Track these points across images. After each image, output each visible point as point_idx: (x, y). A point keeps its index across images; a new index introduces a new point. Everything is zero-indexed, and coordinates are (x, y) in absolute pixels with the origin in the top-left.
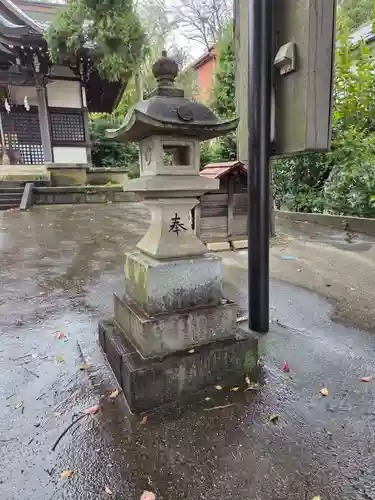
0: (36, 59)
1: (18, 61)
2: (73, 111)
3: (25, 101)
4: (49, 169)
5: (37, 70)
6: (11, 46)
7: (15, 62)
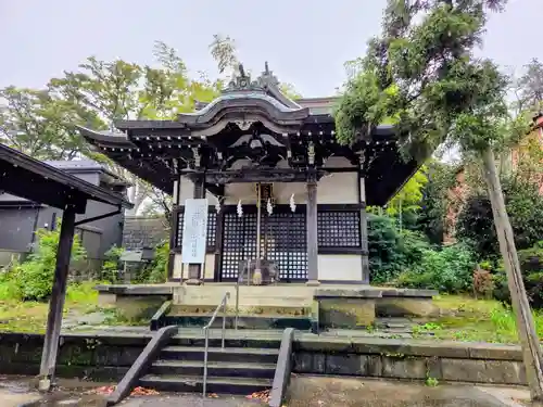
0: (311, 149)
1: (289, 154)
2: (348, 208)
3: (292, 199)
4: (317, 298)
5: (311, 162)
6: (285, 135)
7: (285, 155)
